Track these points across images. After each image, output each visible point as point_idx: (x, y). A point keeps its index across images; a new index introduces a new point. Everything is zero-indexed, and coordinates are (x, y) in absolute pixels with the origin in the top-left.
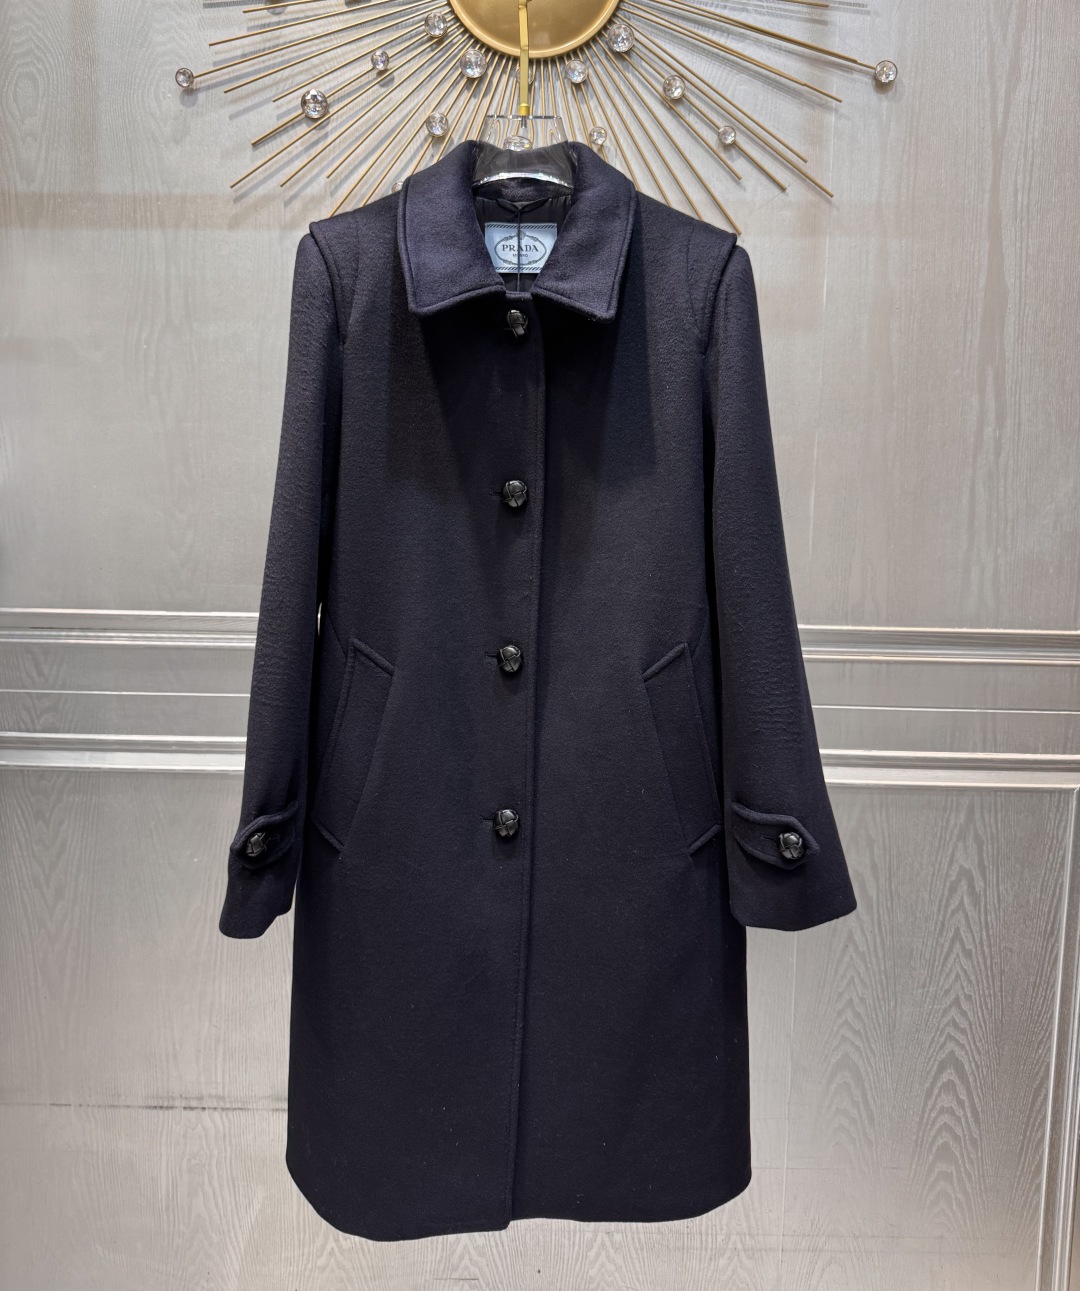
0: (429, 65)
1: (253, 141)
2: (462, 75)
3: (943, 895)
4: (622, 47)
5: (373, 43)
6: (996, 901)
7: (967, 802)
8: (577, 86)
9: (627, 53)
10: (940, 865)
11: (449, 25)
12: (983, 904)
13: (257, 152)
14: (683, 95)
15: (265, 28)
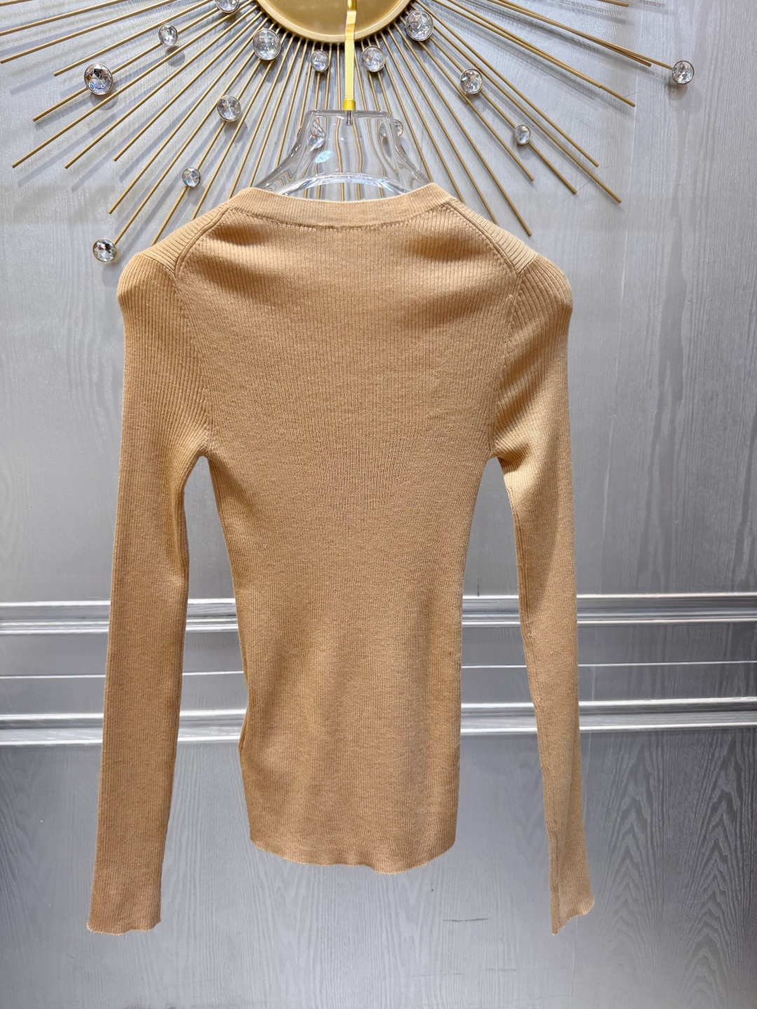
1: (34, 118)
2: (255, 57)
3: (706, 814)
4: (420, 35)
6: (749, 817)
7: (730, 739)
8: (374, 75)
9: (425, 42)
10: (705, 790)
12: (739, 819)
14: (481, 91)
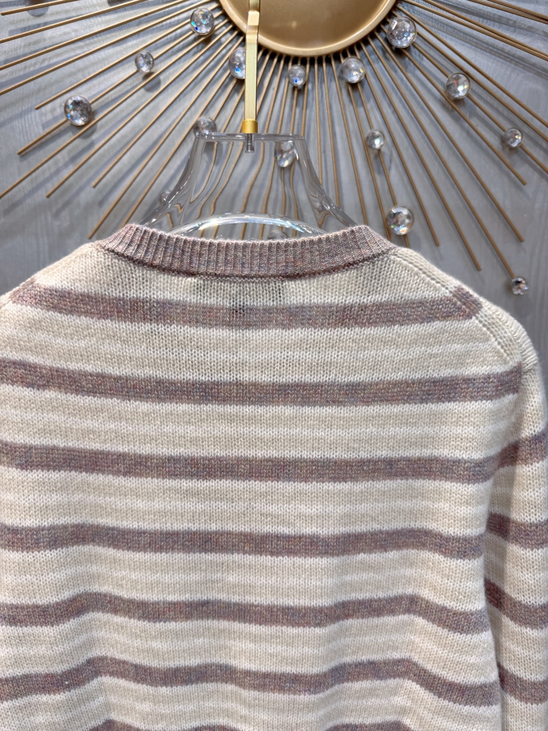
0: (195, 69)
1: (20, 150)
2: (231, 77)
4: (403, 43)
5: (137, 45)
8: (354, 86)
9: (408, 49)
11: (216, 22)
13: (25, 163)
14: (468, 95)
15: (26, 32)
